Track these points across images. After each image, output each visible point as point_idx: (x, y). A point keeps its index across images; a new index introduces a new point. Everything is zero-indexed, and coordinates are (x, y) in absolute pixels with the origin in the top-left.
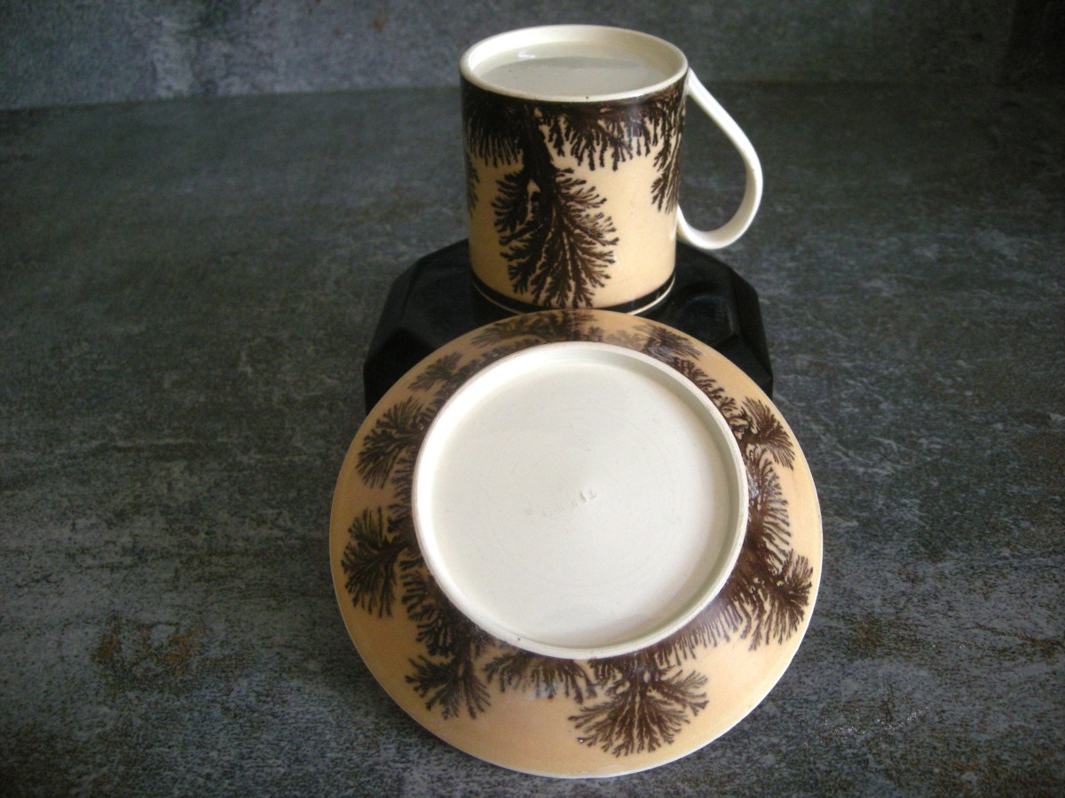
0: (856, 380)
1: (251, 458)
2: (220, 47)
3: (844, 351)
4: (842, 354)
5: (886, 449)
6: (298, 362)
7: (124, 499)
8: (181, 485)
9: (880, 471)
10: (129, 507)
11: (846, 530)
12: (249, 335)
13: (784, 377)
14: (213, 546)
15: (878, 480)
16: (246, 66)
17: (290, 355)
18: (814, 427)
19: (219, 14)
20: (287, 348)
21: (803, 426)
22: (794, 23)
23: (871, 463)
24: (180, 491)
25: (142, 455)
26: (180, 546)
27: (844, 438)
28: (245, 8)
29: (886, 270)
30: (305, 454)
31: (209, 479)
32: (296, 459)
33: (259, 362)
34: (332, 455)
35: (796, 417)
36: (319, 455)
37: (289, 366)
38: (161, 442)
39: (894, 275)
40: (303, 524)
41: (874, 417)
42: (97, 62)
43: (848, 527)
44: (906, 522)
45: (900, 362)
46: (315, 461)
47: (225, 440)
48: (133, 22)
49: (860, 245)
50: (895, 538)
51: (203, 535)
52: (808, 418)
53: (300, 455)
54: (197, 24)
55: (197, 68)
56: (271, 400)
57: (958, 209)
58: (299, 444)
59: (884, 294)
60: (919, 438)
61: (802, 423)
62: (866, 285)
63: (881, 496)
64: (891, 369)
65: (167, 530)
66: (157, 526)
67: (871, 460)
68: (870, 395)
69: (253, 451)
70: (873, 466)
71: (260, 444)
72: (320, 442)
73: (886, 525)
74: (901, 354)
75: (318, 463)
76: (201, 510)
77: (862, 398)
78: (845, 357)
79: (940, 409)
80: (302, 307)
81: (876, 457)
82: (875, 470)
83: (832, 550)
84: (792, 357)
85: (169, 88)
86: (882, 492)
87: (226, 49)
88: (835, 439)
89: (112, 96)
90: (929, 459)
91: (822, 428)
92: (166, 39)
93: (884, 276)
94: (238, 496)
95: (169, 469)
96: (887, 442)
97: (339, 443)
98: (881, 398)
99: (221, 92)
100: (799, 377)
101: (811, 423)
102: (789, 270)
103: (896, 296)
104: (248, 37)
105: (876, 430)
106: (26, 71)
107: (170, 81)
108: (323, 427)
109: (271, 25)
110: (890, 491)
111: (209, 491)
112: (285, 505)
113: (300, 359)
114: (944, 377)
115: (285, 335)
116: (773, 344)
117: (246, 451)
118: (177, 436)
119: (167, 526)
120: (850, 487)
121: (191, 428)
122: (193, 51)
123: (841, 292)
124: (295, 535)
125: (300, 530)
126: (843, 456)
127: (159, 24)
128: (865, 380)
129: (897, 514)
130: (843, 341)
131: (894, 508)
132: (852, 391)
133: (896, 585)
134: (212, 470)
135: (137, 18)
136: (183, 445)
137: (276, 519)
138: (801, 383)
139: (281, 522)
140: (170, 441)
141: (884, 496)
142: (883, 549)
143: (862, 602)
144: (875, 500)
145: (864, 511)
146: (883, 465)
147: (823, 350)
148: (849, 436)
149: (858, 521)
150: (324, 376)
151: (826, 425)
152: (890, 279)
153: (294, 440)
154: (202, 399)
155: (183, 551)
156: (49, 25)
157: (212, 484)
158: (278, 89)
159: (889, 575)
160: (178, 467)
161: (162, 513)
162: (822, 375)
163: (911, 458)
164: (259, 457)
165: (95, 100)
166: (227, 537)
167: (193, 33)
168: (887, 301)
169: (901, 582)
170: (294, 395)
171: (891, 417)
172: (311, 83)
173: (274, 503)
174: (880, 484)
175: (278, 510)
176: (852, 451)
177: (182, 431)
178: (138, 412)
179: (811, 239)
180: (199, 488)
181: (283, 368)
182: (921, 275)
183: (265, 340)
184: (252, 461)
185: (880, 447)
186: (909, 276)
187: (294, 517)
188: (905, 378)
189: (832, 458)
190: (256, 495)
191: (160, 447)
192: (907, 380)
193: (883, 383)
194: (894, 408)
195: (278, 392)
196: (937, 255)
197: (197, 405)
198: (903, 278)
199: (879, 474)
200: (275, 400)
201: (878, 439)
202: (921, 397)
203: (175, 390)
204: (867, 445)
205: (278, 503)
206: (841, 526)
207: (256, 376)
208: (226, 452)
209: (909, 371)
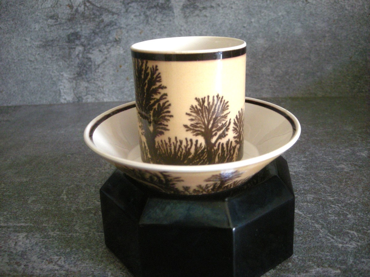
0: (335, 205)
1: (54, 233)
2: (84, 84)
3: (329, 193)
4: (328, 194)
5: (352, 235)
6: (86, 195)
8: (21, 243)
9: (350, 246)
11: (335, 274)
12: (69, 184)
13: (302, 204)
14: (26, 271)
15: (349, 250)
16: (94, 91)
17: (84, 192)
18: (316, 226)
19: (84, 71)
20: (83, 189)
21: (311, 225)
22: (303, 74)
23: (345, 242)
24: (20, 246)
25: (9, 229)
26: (11, 271)
27: (331, 230)
28: (93, 69)
29: (345, 161)
30: (79, 233)
32: (74, 235)
33: (70, 194)
34: (91, 233)
35: (308, 221)
36: (85, 233)
37: (82, 196)
38: (19, 225)
39: (350, 163)
40: (69, 264)
41: (345, 221)
42: (40, 89)
43: (335, 273)
44: (365, 271)
45: (355, 197)
46: (82, 236)
47: (46, 225)
48: (53, 74)
49: (334, 152)
51: (23, 266)
52: (313, 222)
53: (77, 233)
54: (76, 75)
55: (76, 92)
56: (71, 210)
58: (77, 228)
59: (345, 170)
60: (367, 230)
61: (310, 224)
62: (337, 167)
63: (351, 258)
64: (351, 200)
65: (7, 263)
66: (4, 261)
67: (345, 240)
68: (342, 211)
69: (56, 230)
70: (346, 243)
71: (61, 228)
72: (87, 228)
73: (355, 272)
74: (355, 194)
75: (84, 237)
76: (25, 255)
77: (339, 213)
78: (329, 196)
80: (94, 174)
81: (347, 239)
82: (347, 245)
84: (305, 196)
85: (65, 99)
86: (352, 256)
87: (86, 85)
88: (327, 231)
89: (44, 102)
91: (320, 226)
92: (65, 81)
93: (345, 163)
94: (43, 249)
95: (18, 236)
96: (352, 232)
97: (95, 228)
98: (348, 213)
99: (84, 101)
100: (309, 204)
101: (315, 224)
102: (303, 161)
103: (350, 171)
104: (95, 80)
105: (346, 227)
106: (14, 92)
107: (66, 97)
108: (89, 221)
109: (103, 76)
110: (356, 255)
111: (32, 247)
112: (63, 255)
113: (88, 194)
115: (84, 184)
116: (296, 190)
117: (53, 230)
118: (26, 223)
119: (8, 261)
120: (335, 253)
121: (34, 219)
122: (74, 86)
123: (327, 169)
124: (64, 269)
125: (67, 266)
126: (331, 239)
127: (62, 75)
128: (339, 205)
129: (360, 266)
130: (328, 189)
131: (358, 264)
132: (334, 209)
134: (36, 238)
135: (55, 73)
136: (28, 226)
137: (58, 261)
138: (309, 206)
139: (59, 262)
140: (23, 224)
141: (353, 258)
144: (348, 259)
145: (343, 265)
146: (351, 243)
147: (319, 193)
148: (333, 230)
149: (340, 270)
150: (95, 201)
151: (322, 225)
152: (347, 164)
153: (75, 226)
154: (42, 208)
155: (11, 273)
156: (23, 75)
157: (34, 244)
158: (105, 100)
160: (22, 236)
161: (8, 255)
162: (319, 203)
163: (364, 240)
164: (58, 233)
165: (39, 103)
166: (33, 268)
167: (74, 79)
168: (347, 173)
170: (81, 208)
171: (353, 221)
172: (117, 98)
173: (59, 253)
174: (350, 252)
175: (60, 257)
176: (335, 236)
177: (29, 220)
178: (14, 212)
179: (312, 150)
180: (28, 245)
181: (79, 197)
182: (361, 163)
183: (75, 186)
184: (55, 235)
185: (349, 235)
186: (356, 163)
187: (66, 260)
188: (358, 204)
189: (325, 240)
190: (52, 249)
191: (18, 227)
192: (359, 205)
193: (348, 206)
194: (354, 217)
195: (74, 206)
196: (367, 155)
197: (39, 210)
198: (353, 164)
199: (349, 247)
200: (72, 210)
201: (348, 231)
202: (367, 212)
203: (32, 204)
204: (342, 234)
205: (61, 253)
206: (332, 272)
207: (67, 199)
208: (45, 230)
209: (360, 201)
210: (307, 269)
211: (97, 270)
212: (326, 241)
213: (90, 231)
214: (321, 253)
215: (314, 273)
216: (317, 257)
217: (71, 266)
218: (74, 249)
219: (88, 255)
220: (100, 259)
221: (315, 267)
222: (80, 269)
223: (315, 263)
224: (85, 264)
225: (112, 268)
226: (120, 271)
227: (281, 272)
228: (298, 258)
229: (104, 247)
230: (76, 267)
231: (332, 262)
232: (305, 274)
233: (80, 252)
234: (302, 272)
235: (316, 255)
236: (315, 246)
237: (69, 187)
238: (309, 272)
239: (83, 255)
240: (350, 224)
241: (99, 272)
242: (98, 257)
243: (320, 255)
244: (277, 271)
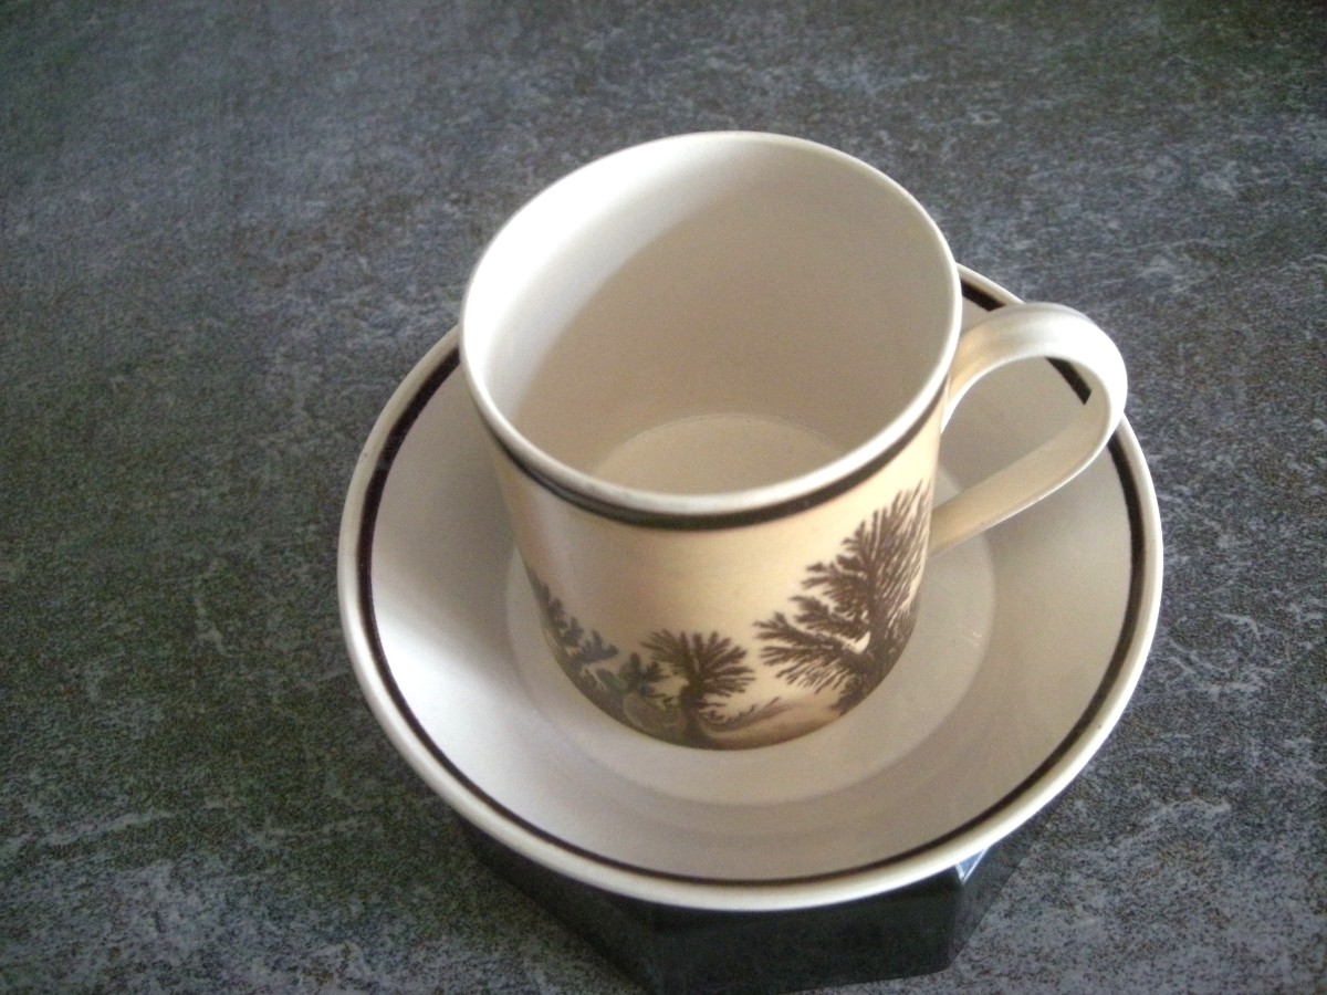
1: (269, 838)
5: (1243, 636)
6: (290, 605)
7: (93, 962)
8: (174, 916)
9: (1243, 687)
10: (107, 978)
11: (1214, 824)
12: (197, 555)
15: (1243, 707)
17: (273, 591)
20: (264, 575)
23: (1227, 672)
24: (177, 928)
25: (95, 858)
27: (1177, 624)
29: (1168, 235)
30: (354, 814)
31: (217, 896)
32: (342, 826)
33: (228, 615)
34: (396, 808)
36: (375, 811)
37: (278, 618)
38: (119, 825)
39: (1183, 243)
40: (390, 970)
41: (1214, 570)
43: (1217, 815)
44: (1299, 788)
45: (1229, 439)
46: (373, 825)
47: (217, 804)
50: (1288, 824)
53: (346, 817)
56: (269, 701)
57: (1248, 77)
58: (338, 794)
59: (1177, 289)
60: (1288, 602)
62: (1145, 273)
63: (1253, 741)
64: (1219, 458)
67: (1225, 665)
68: (1197, 521)
69: (269, 820)
70: (1231, 679)
71: (276, 804)
72: (371, 783)
73: (1272, 802)
74: (1228, 419)
75: (380, 829)
76: (220, 965)
77: (1189, 531)
79: (1306, 532)
80: (266, 475)
81: (1232, 657)
82: (1236, 686)
83: (1202, 871)
86: (1254, 732)
88: (1165, 630)
90: (1309, 646)
93: (1167, 247)
94: (268, 924)
96: (1243, 620)
98: (1217, 527)
103: (1195, 289)
105: (1220, 597)
110: (1265, 727)
111: (222, 923)
112: (350, 932)
113: (292, 597)
114: (1298, 460)
115: (255, 544)
117: (257, 825)
118: (141, 811)
120: (1204, 729)
121: (158, 785)
125: (387, 982)
126: (1183, 666)
128: (1185, 489)
129: (1282, 773)
131: (1277, 762)
133: (1306, 924)
134: (214, 875)
136: (154, 823)
137: (345, 965)
139: (353, 971)
140: (130, 819)
141: (1259, 741)
142: (1275, 853)
143: (1262, 967)
144: (1246, 750)
145: (1235, 779)
146: (1245, 671)
148: (1184, 619)
149: (1230, 800)
152: (1177, 250)
153: (326, 786)
154: (158, 717)
157: (223, 906)
159: (1292, 904)
160: (159, 877)
161: (161, 982)
163: (1283, 650)
164: (281, 832)
168: (1185, 304)
169: (1312, 916)
170: (303, 683)
171: (1238, 566)
173: (331, 929)
174: (1249, 713)
175: (341, 947)
176: (1194, 652)
177: (144, 795)
178: (63, 762)
179: (1041, 180)
180: (204, 916)
181: (270, 623)
182: (1222, 236)
183: (225, 563)
184: (274, 844)
185: (1235, 635)
186: (1205, 241)
187: (372, 955)
188: (1243, 474)
189: (1167, 673)
190: (299, 917)
191: (118, 836)
192: (1247, 478)
193: (1212, 491)
194: (1239, 543)
195: (275, 680)
196: (1236, 184)
197: (153, 732)
198: (1197, 245)
199: (1243, 694)
200: (275, 700)
201: (1228, 616)
202: (1275, 512)
203: (109, 702)
204: (1214, 634)
205: (338, 929)
206: (1206, 816)
207: (231, 648)
208: (227, 830)
209: (1246, 458)
210: (1133, 818)
211: (493, 972)
212: (1170, 678)
213: (387, 797)
214: (1162, 737)
215: (1156, 828)
216: (1153, 755)
217: (397, 974)
218: (375, 899)
219: (436, 915)
220: (480, 920)
221: (1156, 803)
222: (437, 983)
223: (1155, 787)
224: (444, 957)
225: (537, 949)
226: (570, 956)
227: (1061, 844)
228: (1099, 776)
229: (471, 863)
230: (420, 977)
231: (1199, 772)
232: (1131, 840)
233: (400, 905)
234: (1121, 832)
235: (1150, 750)
236: (1141, 708)
237: (207, 575)
238: (1143, 828)
239: (419, 918)
240: (1231, 582)
241: (504, 979)
242: (469, 912)
243: (1162, 748)
244: (1049, 844)
